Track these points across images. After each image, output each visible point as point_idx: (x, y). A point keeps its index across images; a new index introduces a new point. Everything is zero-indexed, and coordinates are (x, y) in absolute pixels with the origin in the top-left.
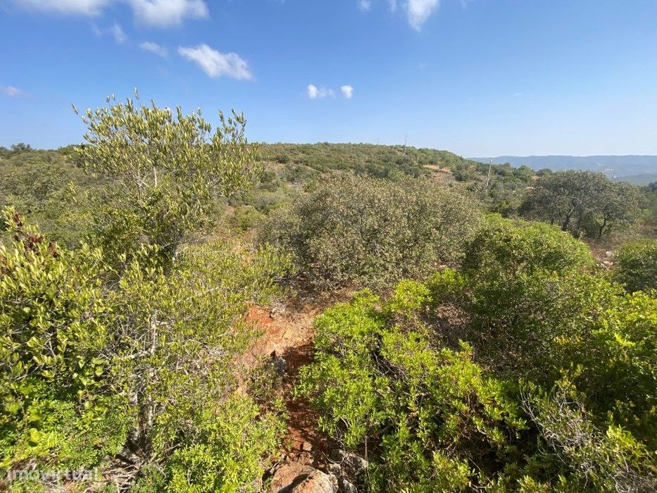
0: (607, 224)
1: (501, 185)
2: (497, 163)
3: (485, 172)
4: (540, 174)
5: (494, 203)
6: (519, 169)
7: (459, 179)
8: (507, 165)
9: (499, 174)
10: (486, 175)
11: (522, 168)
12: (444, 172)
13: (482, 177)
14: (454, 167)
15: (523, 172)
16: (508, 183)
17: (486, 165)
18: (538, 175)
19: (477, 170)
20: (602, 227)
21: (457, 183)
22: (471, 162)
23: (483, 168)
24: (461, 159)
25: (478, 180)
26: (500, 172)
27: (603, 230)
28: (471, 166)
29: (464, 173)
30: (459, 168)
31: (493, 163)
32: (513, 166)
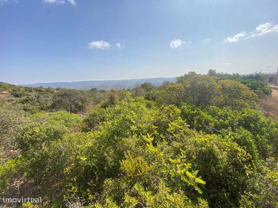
0: (83, 104)
1: (41, 96)
2: (36, 87)
3: (31, 91)
4: (57, 89)
5: (40, 105)
6: (48, 88)
7: (17, 96)
8: (41, 87)
9: (39, 91)
10: (32, 92)
11: (49, 88)
12: (4, 94)
13: (30, 94)
14: (11, 90)
15: (50, 90)
16: (45, 95)
17: (30, 88)
18: (56, 90)
19: (26, 91)
20: (82, 106)
21: (16, 98)
22: (21, 87)
23: (29, 89)
24: (14, 86)
25: (28, 95)
26: (39, 90)
27: (83, 107)
28: (22, 89)
29: (18, 93)
30: (14, 90)
31: (34, 87)
32: (44, 87)
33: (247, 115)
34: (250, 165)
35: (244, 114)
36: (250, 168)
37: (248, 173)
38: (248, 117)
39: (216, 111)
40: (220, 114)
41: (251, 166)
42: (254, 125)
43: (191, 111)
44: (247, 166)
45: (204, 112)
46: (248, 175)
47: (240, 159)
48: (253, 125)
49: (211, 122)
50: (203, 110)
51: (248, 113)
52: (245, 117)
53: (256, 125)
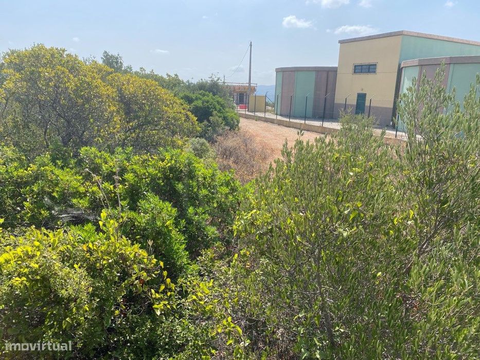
33: (169, 164)
34: (163, 287)
35: (163, 160)
36: (164, 292)
37: (158, 309)
38: (171, 169)
39: (98, 161)
40: (107, 169)
41: (166, 288)
42: (182, 187)
43: (16, 169)
44: (157, 292)
45: (62, 168)
46: (158, 313)
47: (136, 279)
48: (180, 186)
49: (81, 196)
50: (59, 162)
51: (172, 159)
52: (165, 169)
53: (188, 186)
